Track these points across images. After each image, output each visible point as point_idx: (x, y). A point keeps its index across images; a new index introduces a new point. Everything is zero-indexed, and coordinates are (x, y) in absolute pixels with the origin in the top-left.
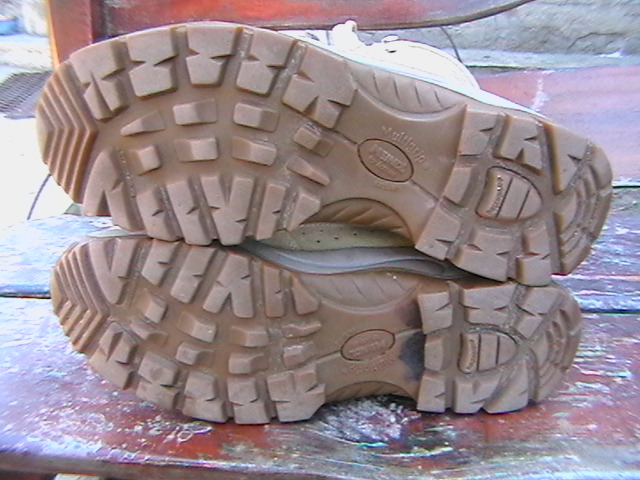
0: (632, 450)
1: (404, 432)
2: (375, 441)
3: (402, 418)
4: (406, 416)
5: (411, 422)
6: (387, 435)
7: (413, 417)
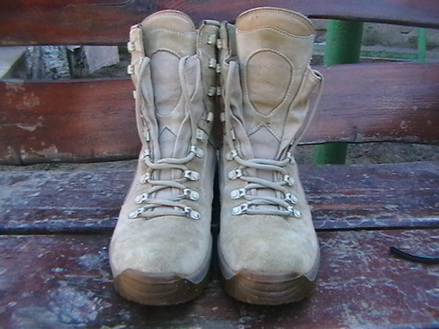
0: (235, 323)
1: (99, 316)
2: (79, 323)
3: (100, 307)
4: (102, 305)
5: (105, 309)
6: (88, 319)
7: (107, 307)
